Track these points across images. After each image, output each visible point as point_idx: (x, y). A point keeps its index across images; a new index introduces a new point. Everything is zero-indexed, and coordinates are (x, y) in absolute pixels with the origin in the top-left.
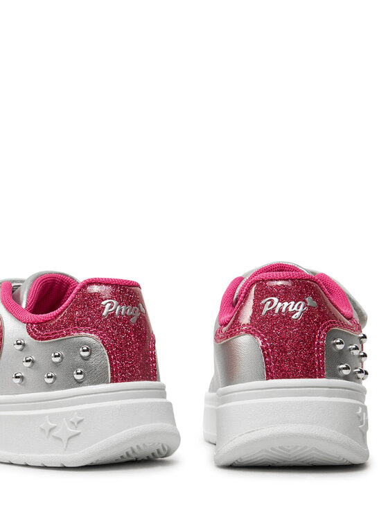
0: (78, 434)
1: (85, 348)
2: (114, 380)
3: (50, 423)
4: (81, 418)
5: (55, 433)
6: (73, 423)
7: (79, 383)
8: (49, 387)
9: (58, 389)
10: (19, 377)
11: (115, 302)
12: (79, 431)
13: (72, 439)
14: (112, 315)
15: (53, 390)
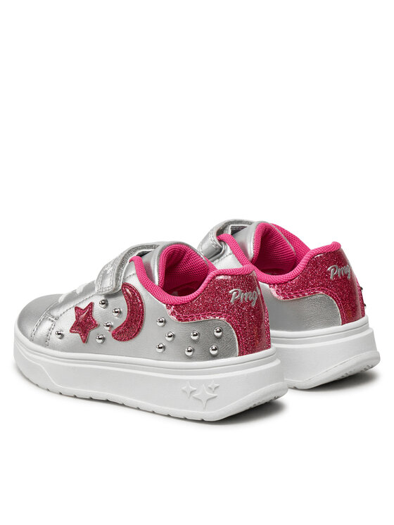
0: (215, 397)
1: (218, 330)
2: (241, 354)
3: (191, 387)
4: (218, 385)
5: (195, 395)
6: (210, 388)
7: (214, 357)
8: (190, 358)
9: (196, 361)
10: (161, 348)
11: (239, 290)
12: (215, 395)
13: (210, 401)
14: (237, 301)
15: (194, 361)
